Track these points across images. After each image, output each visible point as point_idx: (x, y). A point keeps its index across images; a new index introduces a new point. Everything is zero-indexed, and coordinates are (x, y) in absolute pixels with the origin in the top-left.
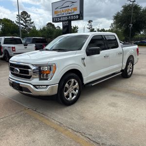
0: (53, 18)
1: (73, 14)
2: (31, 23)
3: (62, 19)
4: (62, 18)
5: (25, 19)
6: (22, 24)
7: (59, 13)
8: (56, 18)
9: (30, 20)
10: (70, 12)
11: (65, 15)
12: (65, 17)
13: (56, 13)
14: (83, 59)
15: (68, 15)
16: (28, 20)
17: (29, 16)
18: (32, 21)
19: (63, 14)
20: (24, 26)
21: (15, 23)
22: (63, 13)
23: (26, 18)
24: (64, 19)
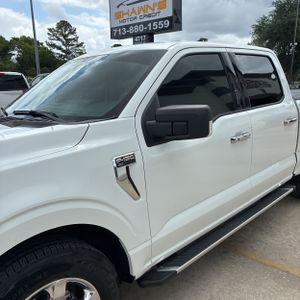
0: (112, 29)
1: (157, 17)
2: (78, 46)
3: (131, 31)
4: (131, 28)
5: (65, 36)
6: (59, 48)
7: (126, 17)
8: (117, 28)
9: (75, 40)
10: (150, 12)
11: (138, 21)
12: (139, 24)
13: (118, 15)
14: (127, 162)
15: (146, 19)
16: (71, 40)
17: (73, 32)
18: (80, 41)
19: (135, 18)
20: (63, 51)
21: (45, 45)
22: (133, 15)
23: (67, 36)
24: (137, 29)
